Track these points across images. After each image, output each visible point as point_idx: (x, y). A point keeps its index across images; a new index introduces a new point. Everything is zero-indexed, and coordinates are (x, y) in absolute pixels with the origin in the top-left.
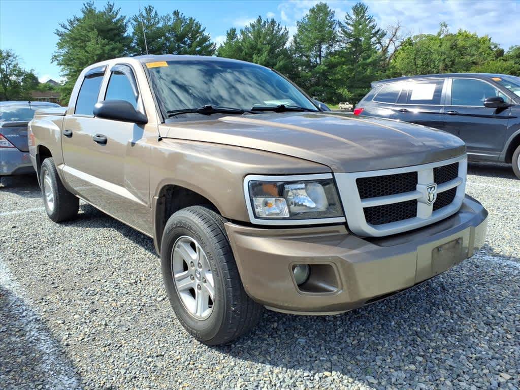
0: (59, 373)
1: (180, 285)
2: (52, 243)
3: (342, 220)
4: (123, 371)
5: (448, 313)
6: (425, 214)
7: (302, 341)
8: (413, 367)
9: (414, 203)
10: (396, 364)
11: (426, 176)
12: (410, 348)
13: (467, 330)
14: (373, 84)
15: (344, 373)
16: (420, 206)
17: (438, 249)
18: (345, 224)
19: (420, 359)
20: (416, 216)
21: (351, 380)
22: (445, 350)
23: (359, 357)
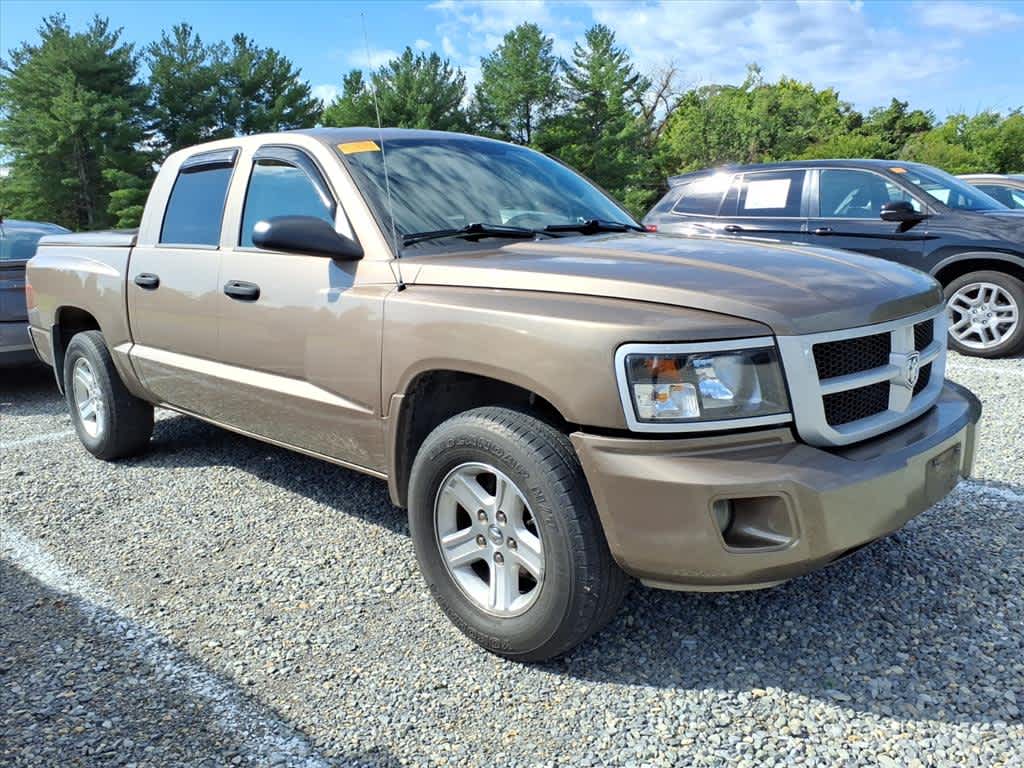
0: (260, 731)
1: (453, 557)
2: (115, 500)
3: (787, 418)
4: (385, 720)
5: (921, 580)
6: (901, 404)
7: (690, 643)
8: (898, 670)
9: (885, 385)
10: (869, 667)
11: (902, 337)
12: (880, 640)
13: (962, 605)
14: (673, 182)
15: (788, 690)
16: (893, 390)
17: (933, 462)
18: (792, 425)
19: (906, 656)
20: (887, 408)
21: (803, 699)
22: (939, 639)
23: (800, 661)
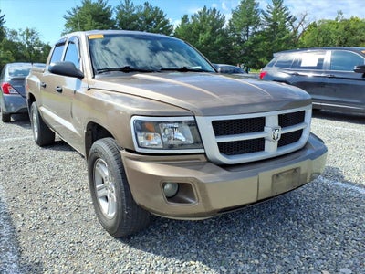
1: (100, 194)
3: (202, 151)
6: (271, 149)
8: (257, 262)
9: (262, 140)
10: (245, 259)
11: (272, 120)
14: (275, 55)
16: (267, 143)
18: (205, 154)
20: (263, 149)
22: (285, 251)
